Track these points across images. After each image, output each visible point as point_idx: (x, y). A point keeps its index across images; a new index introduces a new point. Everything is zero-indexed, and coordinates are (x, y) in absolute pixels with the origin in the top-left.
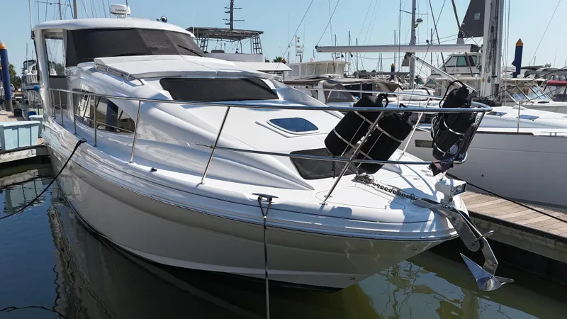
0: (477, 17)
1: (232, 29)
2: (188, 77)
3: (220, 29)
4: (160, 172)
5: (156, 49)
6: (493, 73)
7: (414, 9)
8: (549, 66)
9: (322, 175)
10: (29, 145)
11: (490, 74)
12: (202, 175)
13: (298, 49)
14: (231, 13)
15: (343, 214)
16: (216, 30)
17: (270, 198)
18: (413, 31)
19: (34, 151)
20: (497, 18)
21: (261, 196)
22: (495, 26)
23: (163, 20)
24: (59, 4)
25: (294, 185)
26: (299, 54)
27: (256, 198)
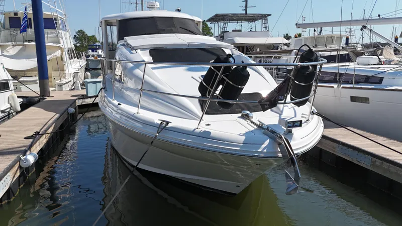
1: (246, 13)
2: (168, 48)
3: (237, 14)
4: (122, 106)
5: (164, 30)
9: (218, 112)
15: (206, 135)
16: (234, 15)
17: (168, 123)
21: (163, 121)
23: (179, 10)
24: (136, 3)
25: (192, 117)
26: (304, 30)
27: (160, 122)
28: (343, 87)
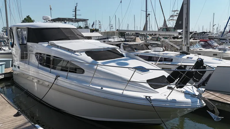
0: (180, 22)
1: (76, 18)
4: (104, 89)
6: (187, 43)
7: (146, 10)
8: (196, 32)
10: (1, 73)
11: (186, 43)
12: (123, 90)
13: (100, 26)
14: (75, 12)
15: (174, 101)
17: (150, 97)
18: (146, 18)
19: (3, 76)
20: (187, 23)
21: (146, 97)
22: (187, 26)
25: (153, 92)
26: (100, 28)
27: (145, 97)
28: (158, 64)
